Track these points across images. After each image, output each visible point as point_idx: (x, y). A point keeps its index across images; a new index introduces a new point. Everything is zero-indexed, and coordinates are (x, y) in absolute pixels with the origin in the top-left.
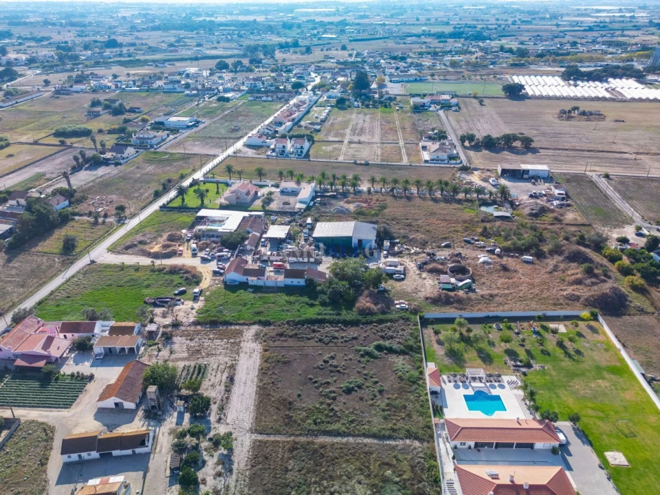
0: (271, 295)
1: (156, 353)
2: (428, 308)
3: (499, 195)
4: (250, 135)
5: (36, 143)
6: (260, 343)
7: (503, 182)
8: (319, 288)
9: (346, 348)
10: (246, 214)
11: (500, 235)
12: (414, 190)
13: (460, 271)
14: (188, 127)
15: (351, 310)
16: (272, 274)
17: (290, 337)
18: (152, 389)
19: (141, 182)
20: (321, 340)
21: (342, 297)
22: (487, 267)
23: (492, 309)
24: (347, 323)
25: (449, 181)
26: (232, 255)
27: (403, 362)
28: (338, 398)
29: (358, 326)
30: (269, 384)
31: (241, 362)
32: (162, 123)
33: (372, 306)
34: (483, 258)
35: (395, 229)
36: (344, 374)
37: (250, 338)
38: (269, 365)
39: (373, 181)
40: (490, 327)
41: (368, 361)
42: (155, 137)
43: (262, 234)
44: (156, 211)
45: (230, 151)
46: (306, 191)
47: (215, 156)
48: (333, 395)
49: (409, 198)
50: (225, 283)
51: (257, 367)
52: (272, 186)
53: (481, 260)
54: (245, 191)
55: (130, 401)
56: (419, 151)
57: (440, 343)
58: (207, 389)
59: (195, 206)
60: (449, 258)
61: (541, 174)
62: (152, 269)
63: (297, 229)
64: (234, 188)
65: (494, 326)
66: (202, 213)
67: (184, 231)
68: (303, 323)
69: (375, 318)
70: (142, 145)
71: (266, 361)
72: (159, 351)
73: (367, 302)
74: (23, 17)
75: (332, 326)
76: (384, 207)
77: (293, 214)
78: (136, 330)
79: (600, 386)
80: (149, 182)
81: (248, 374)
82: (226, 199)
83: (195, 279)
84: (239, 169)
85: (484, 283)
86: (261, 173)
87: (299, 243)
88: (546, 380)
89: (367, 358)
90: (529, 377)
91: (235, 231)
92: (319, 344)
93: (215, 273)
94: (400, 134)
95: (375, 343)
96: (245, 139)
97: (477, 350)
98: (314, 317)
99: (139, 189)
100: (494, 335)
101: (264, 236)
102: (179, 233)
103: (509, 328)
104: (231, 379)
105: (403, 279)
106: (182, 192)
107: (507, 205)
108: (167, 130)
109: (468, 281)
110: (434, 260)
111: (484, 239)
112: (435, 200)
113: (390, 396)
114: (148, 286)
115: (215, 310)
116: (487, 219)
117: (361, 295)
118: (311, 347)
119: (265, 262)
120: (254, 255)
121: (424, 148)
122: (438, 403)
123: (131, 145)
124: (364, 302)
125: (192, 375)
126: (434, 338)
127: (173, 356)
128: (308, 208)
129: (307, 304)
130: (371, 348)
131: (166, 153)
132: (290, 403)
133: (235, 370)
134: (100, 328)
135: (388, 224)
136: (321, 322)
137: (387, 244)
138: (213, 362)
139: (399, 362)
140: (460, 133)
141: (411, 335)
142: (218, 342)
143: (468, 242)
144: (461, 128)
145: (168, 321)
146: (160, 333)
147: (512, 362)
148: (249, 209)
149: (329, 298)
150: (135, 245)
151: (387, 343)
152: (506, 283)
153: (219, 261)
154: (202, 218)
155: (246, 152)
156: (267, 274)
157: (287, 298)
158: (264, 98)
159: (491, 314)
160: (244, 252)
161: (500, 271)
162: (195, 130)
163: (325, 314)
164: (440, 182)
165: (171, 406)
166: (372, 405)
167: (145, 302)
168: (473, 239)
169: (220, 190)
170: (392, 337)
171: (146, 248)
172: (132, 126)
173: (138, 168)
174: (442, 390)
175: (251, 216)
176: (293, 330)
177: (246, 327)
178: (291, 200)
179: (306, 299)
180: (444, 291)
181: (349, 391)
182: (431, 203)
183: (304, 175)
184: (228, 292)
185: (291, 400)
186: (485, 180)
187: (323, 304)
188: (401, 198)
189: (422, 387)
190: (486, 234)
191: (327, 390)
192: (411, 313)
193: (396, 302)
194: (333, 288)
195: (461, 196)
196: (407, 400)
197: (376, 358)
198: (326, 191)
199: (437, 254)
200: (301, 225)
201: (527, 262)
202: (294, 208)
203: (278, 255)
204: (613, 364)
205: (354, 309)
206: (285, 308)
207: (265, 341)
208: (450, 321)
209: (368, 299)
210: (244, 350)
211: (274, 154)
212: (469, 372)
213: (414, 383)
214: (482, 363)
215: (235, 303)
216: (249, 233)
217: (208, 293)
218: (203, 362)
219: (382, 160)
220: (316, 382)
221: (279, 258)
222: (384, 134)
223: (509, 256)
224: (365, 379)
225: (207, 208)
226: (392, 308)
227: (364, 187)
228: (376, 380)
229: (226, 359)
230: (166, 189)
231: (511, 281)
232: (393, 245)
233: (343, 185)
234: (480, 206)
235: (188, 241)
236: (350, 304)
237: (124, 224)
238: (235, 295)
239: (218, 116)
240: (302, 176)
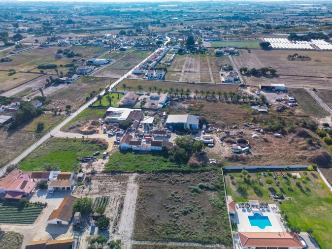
0: (144, 155)
1: (82, 190)
2: (227, 163)
3: (261, 100)
4: (135, 68)
5: (29, 72)
6: (138, 184)
7: (262, 93)
8: (169, 152)
9: (184, 187)
10: (132, 110)
11: (262, 122)
12: (217, 97)
13: (242, 142)
14: (105, 64)
15: (186, 164)
16: (145, 143)
17: (154, 180)
18: (77, 214)
19: (80, 93)
20: (170, 182)
21: (181, 157)
22: (257, 140)
23: (260, 164)
24: (185, 172)
25: (235, 93)
26: (124, 133)
27: (215, 196)
28: (179, 218)
29: (190, 174)
30: (142, 209)
31: (127, 195)
32: (92, 62)
33: (198, 162)
34: (254, 134)
35: (208, 118)
36: (183, 203)
37: (132, 181)
38: (142, 197)
39: (197, 92)
40: (260, 175)
41: (196, 195)
42: (88, 69)
43: (140, 121)
44: (86, 108)
45: (125, 76)
46: (163, 97)
47: (118, 79)
48: (177, 216)
49: (215, 102)
50: (120, 148)
51: (136, 198)
52: (146, 95)
53: (254, 136)
54: (132, 98)
55: (65, 221)
56: (219, 76)
57: (234, 184)
58: (108, 212)
59: (106, 106)
60: (236, 134)
61: (281, 89)
62: (83, 141)
63: (158, 118)
64: (127, 96)
65: (262, 173)
66: (110, 109)
67: (100, 119)
68: (161, 172)
69: (199, 169)
70: (82, 73)
71: (140, 195)
72: (84, 188)
73: (195, 160)
74: (28, 9)
75: (176, 174)
76: (203, 106)
77: (156, 110)
78: (72, 176)
79: (321, 210)
80: (84, 93)
81: (131, 203)
82: (122, 102)
83: (104, 146)
84: (130, 86)
85: (255, 149)
86: (140, 88)
87: (159, 126)
88: (292, 206)
89: (195, 193)
90: (283, 205)
91: (127, 119)
92: (169, 184)
93: (115, 143)
94: (210, 68)
95: (200, 184)
96: (133, 70)
97: (254, 188)
98: (167, 168)
99: (79, 96)
100: (263, 180)
101: (141, 122)
102: (97, 120)
103: (270, 175)
104: (122, 206)
105: (213, 146)
106: (100, 98)
107: (265, 106)
108: (95, 65)
109: (247, 148)
110: (229, 136)
111: (254, 124)
112: (228, 102)
113: (208, 216)
114: (80, 150)
115: (114, 164)
116: (255, 113)
117: (191, 156)
118: (165, 187)
119: (141, 136)
120: (136, 133)
121: (222, 75)
122: (234, 222)
123: (75, 73)
124: (193, 160)
125: (101, 203)
126: (230, 181)
127: (91, 192)
128: (164, 107)
129: (163, 160)
130: (197, 187)
131: (93, 77)
132: (153, 221)
133: (123, 200)
134: (52, 175)
135: (205, 116)
136: (170, 171)
137: (204, 126)
138: (112, 195)
139: (212, 195)
140: (240, 67)
141: (218, 179)
142: (115, 183)
143: (246, 126)
144: (240, 64)
145: (89, 171)
146: (85, 178)
147: (273, 196)
148: (134, 107)
149: (175, 158)
150: (75, 127)
151: (205, 184)
152: (267, 149)
153: (117, 136)
154: (110, 112)
155: (133, 77)
156: (142, 143)
157: (152, 157)
158: (143, 49)
159: (260, 167)
160: (130, 131)
161: (263, 142)
162: (108, 65)
163: (173, 167)
164: (231, 93)
165: (88, 223)
166: (198, 222)
167: (78, 160)
168: (249, 124)
169: (120, 97)
170: (208, 181)
171: (80, 128)
172: (77, 63)
173: (79, 85)
174: (236, 213)
175: (135, 111)
176: (155, 176)
177: (130, 174)
178: (155, 102)
179: (162, 158)
180: (235, 154)
181: (185, 213)
182: (226, 104)
183: (162, 89)
184: (121, 154)
185: (154, 219)
186: (253, 92)
187: (171, 161)
188: (211, 101)
189: (225, 210)
190: (255, 121)
191: (173, 213)
192: (218, 166)
193: (210, 160)
194: (177, 152)
195: (241, 100)
196: (217, 219)
197: (199, 193)
198: (173, 97)
199: (231, 132)
200: (160, 116)
201: (277, 137)
202: (157, 107)
203: (148, 133)
204: (327, 196)
205: (188, 164)
206: (151, 163)
207: (140, 183)
208: (239, 171)
209: (195, 158)
210: (129, 188)
211: (147, 78)
212: (250, 202)
213: (221, 208)
214: (257, 196)
215: (125, 160)
216: (133, 120)
217: (111, 154)
218: (107, 195)
219: (201, 81)
220: (167, 208)
221: (148, 135)
222: (202, 68)
223: (267, 133)
224: (194, 206)
225: (112, 107)
226: (208, 163)
227: (192, 95)
228: (200, 206)
229: (119, 194)
230: (92, 97)
231: (269, 147)
232: (208, 127)
233: (182, 94)
234: (252, 105)
235: (102, 125)
236: (186, 161)
237: (70, 115)
238: (126, 155)
239: (120, 58)
240: (161, 90)
